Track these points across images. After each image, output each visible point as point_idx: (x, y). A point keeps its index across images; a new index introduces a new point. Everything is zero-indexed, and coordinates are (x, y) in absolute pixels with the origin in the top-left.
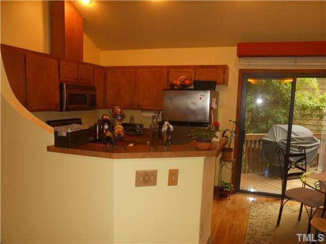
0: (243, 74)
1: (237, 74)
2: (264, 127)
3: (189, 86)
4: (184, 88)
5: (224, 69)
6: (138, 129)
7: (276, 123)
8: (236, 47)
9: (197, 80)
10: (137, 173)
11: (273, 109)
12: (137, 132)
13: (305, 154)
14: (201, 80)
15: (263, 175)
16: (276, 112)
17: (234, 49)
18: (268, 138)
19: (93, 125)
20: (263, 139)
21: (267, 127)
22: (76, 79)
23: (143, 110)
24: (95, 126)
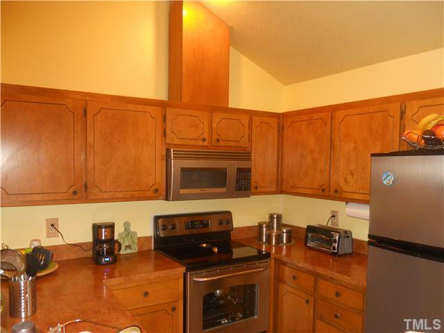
6: (335, 241)
12: (334, 248)
19: (256, 224)
22: (204, 140)
23: (347, 201)
24: (260, 226)
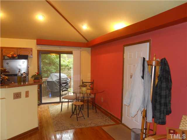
0: (39, 52)
1: (36, 52)
2: (46, 75)
3: (15, 57)
4: (13, 58)
5: (31, 50)
7: (52, 73)
8: (36, 40)
9: (18, 54)
10: (14, 94)
11: (50, 66)
13: (67, 83)
14: (20, 54)
15: (49, 97)
16: (51, 68)
17: (35, 41)
18: (49, 79)
20: (47, 80)
21: (48, 75)
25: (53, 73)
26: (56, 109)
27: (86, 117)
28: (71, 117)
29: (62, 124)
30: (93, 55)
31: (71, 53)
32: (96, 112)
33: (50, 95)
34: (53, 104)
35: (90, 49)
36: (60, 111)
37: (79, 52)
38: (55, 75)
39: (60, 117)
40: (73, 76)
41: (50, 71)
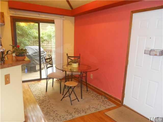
11: (22, 38)
16: (24, 40)
25: (27, 45)
26: (39, 89)
27: (79, 98)
28: (61, 100)
29: (54, 112)
30: (77, 25)
31: (52, 22)
32: (87, 91)
33: (26, 70)
34: (33, 82)
35: (73, 18)
36: (45, 91)
37: (62, 20)
38: (30, 48)
39: (48, 100)
40: (54, 49)
41: (23, 44)
